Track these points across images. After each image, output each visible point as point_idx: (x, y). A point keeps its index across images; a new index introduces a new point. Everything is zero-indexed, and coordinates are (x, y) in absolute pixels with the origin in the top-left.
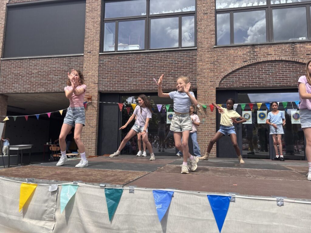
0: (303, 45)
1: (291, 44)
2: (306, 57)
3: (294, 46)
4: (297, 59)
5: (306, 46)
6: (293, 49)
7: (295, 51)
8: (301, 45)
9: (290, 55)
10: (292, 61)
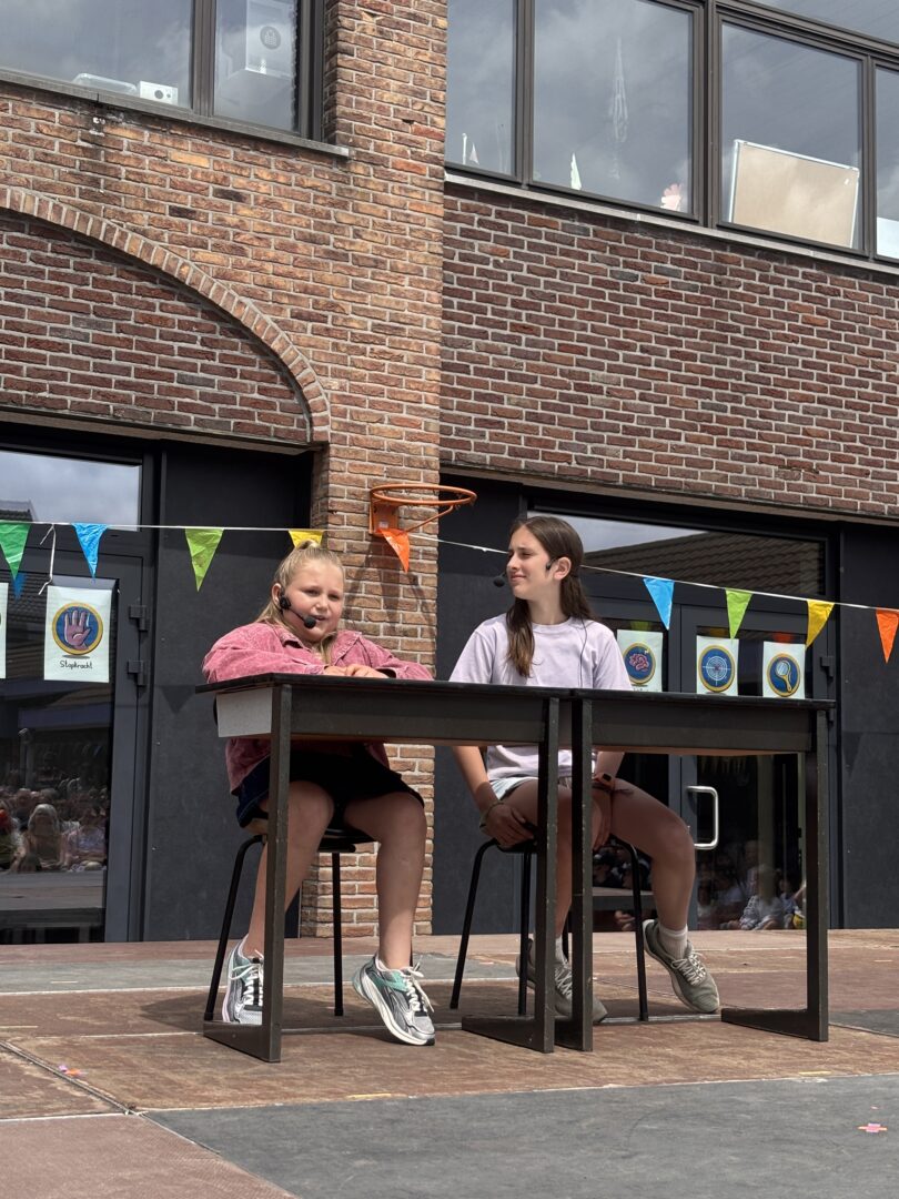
0: (157, 137)
1: (80, 114)
2: (168, 226)
3: (99, 128)
4: (110, 230)
5: (175, 155)
6: (94, 154)
7: (104, 170)
8: (146, 137)
9: (70, 192)
10: (79, 236)
